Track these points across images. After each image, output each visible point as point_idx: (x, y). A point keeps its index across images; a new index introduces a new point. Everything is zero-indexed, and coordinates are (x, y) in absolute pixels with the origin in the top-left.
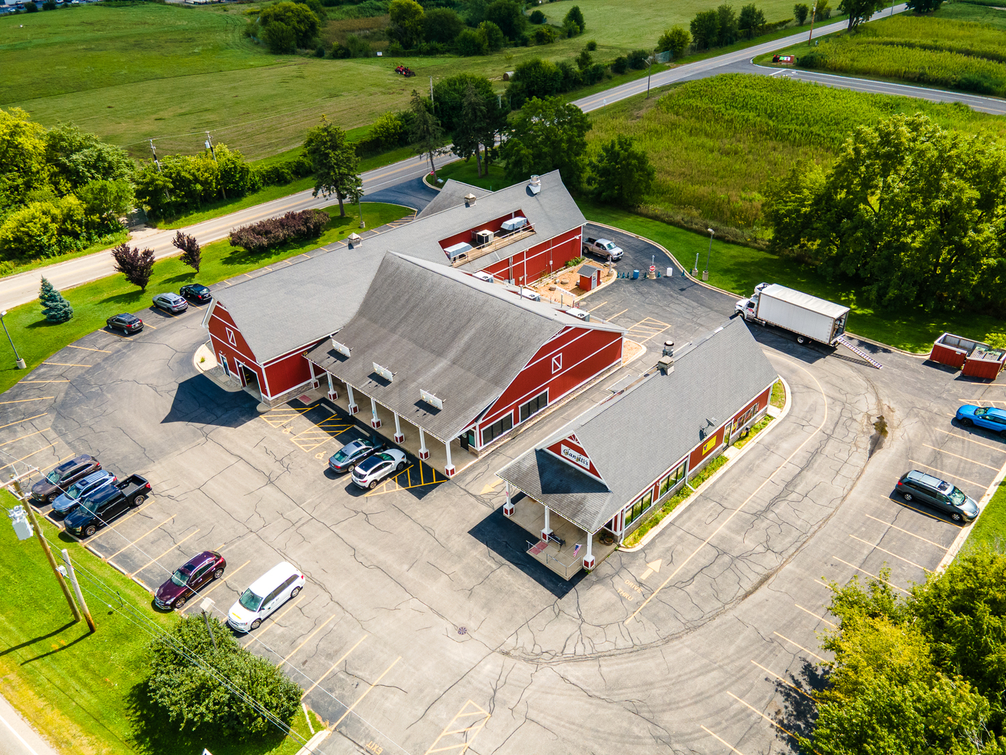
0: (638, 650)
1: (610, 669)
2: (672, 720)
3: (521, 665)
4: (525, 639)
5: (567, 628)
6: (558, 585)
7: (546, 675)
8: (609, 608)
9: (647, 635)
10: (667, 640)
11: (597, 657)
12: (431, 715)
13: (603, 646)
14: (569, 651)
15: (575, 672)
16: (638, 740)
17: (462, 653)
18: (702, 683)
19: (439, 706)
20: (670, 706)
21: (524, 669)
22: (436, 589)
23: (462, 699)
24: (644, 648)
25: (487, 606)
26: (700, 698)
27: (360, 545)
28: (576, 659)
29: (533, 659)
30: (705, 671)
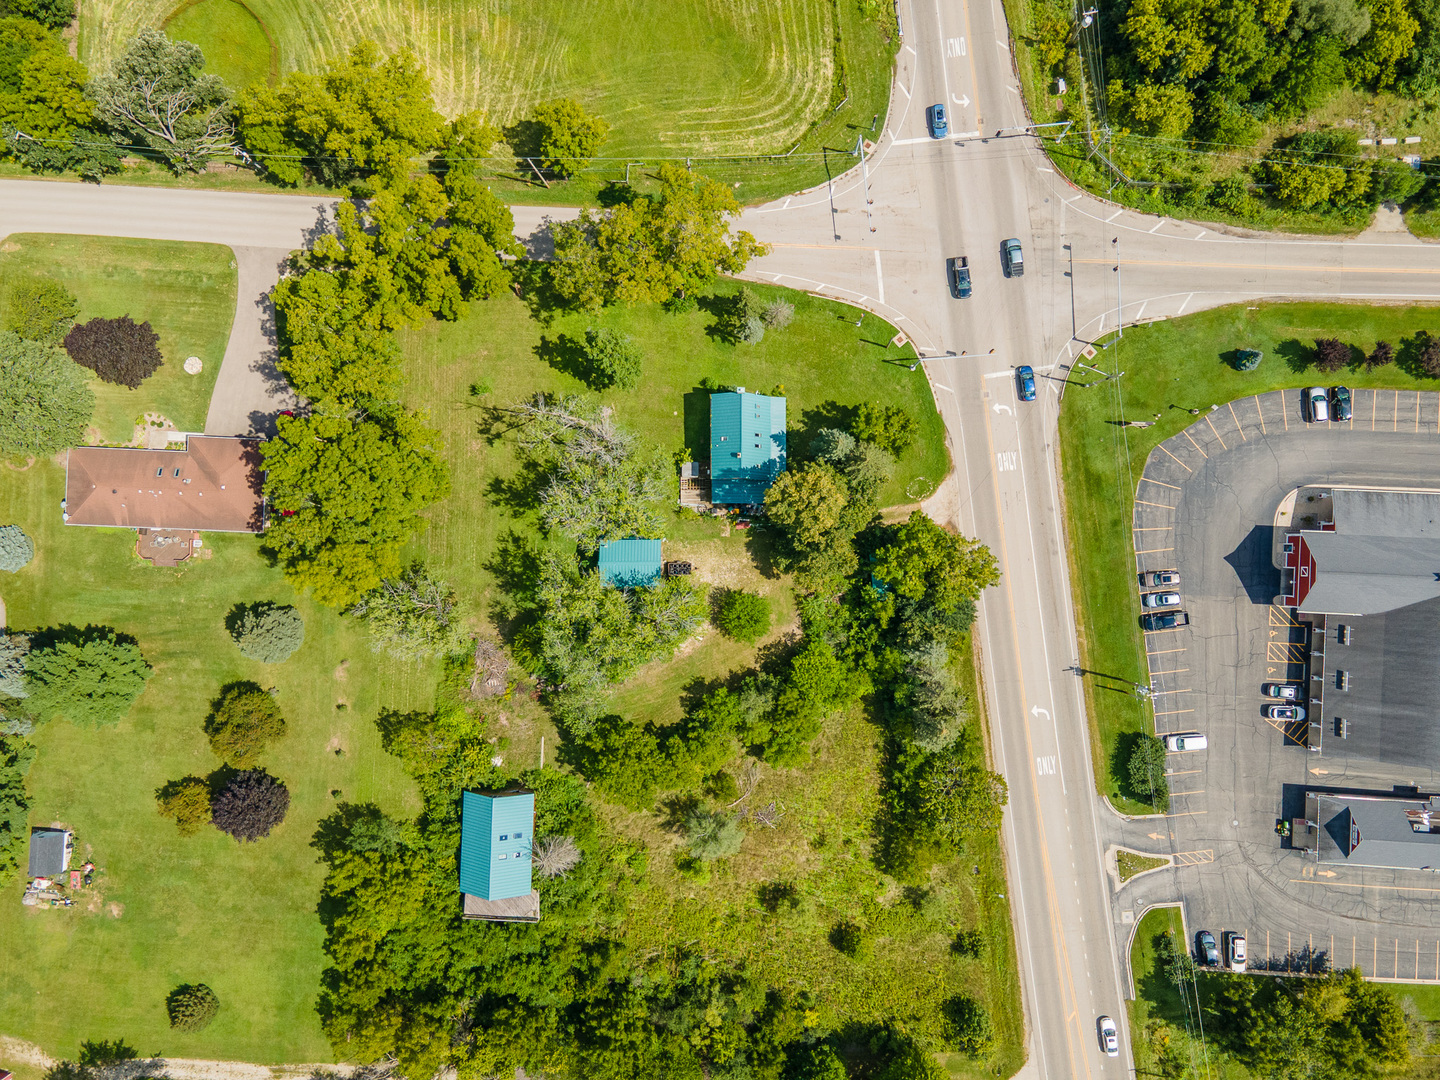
0: (1282, 892)
1: (1265, 887)
2: (1262, 921)
3: (1240, 855)
4: (1252, 849)
5: (1270, 861)
6: (1287, 843)
7: (1244, 867)
8: (1293, 870)
9: (1291, 891)
10: (1295, 899)
11: (1266, 880)
12: (1197, 843)
13: (1273, 878)
14: (1260, 868)
15: (1253, 876)
16: (1245, 914)
17: (1227, 832)
18: (1286, 922)
19: (1202, 843)
20: (1268, 917)
21: (1240, 858)
22: (1245, 796)
23: (1210, 847)
24: (1285, 893)
25: (1254, 823)
26: (1280, 925)
27: (1239, 746)
28: (1259, 873)
29: (1246, 858)
30: (1294, 921)
